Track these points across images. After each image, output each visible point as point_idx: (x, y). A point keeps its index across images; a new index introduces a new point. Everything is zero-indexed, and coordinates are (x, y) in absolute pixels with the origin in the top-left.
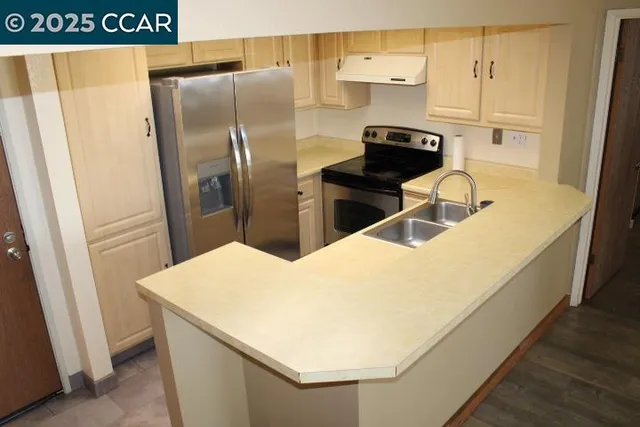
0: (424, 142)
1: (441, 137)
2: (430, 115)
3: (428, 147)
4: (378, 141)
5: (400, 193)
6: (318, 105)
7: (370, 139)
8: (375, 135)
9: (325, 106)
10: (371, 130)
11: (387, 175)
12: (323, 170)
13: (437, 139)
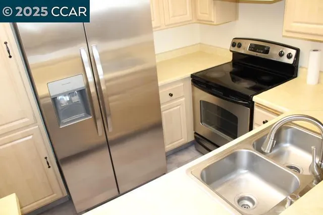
0: (281, 55)
1: (298, 51)
2: (287, 31)
3: (285, 60)
4: (241, 51)
5: (251, 105)
6: (194, 21)
7: (236, 49)
8: (240, 46)
9: (200, 22)
10: (237, 42)
11: (243, 86)
12: (192, 76)
13: (294, 52)
